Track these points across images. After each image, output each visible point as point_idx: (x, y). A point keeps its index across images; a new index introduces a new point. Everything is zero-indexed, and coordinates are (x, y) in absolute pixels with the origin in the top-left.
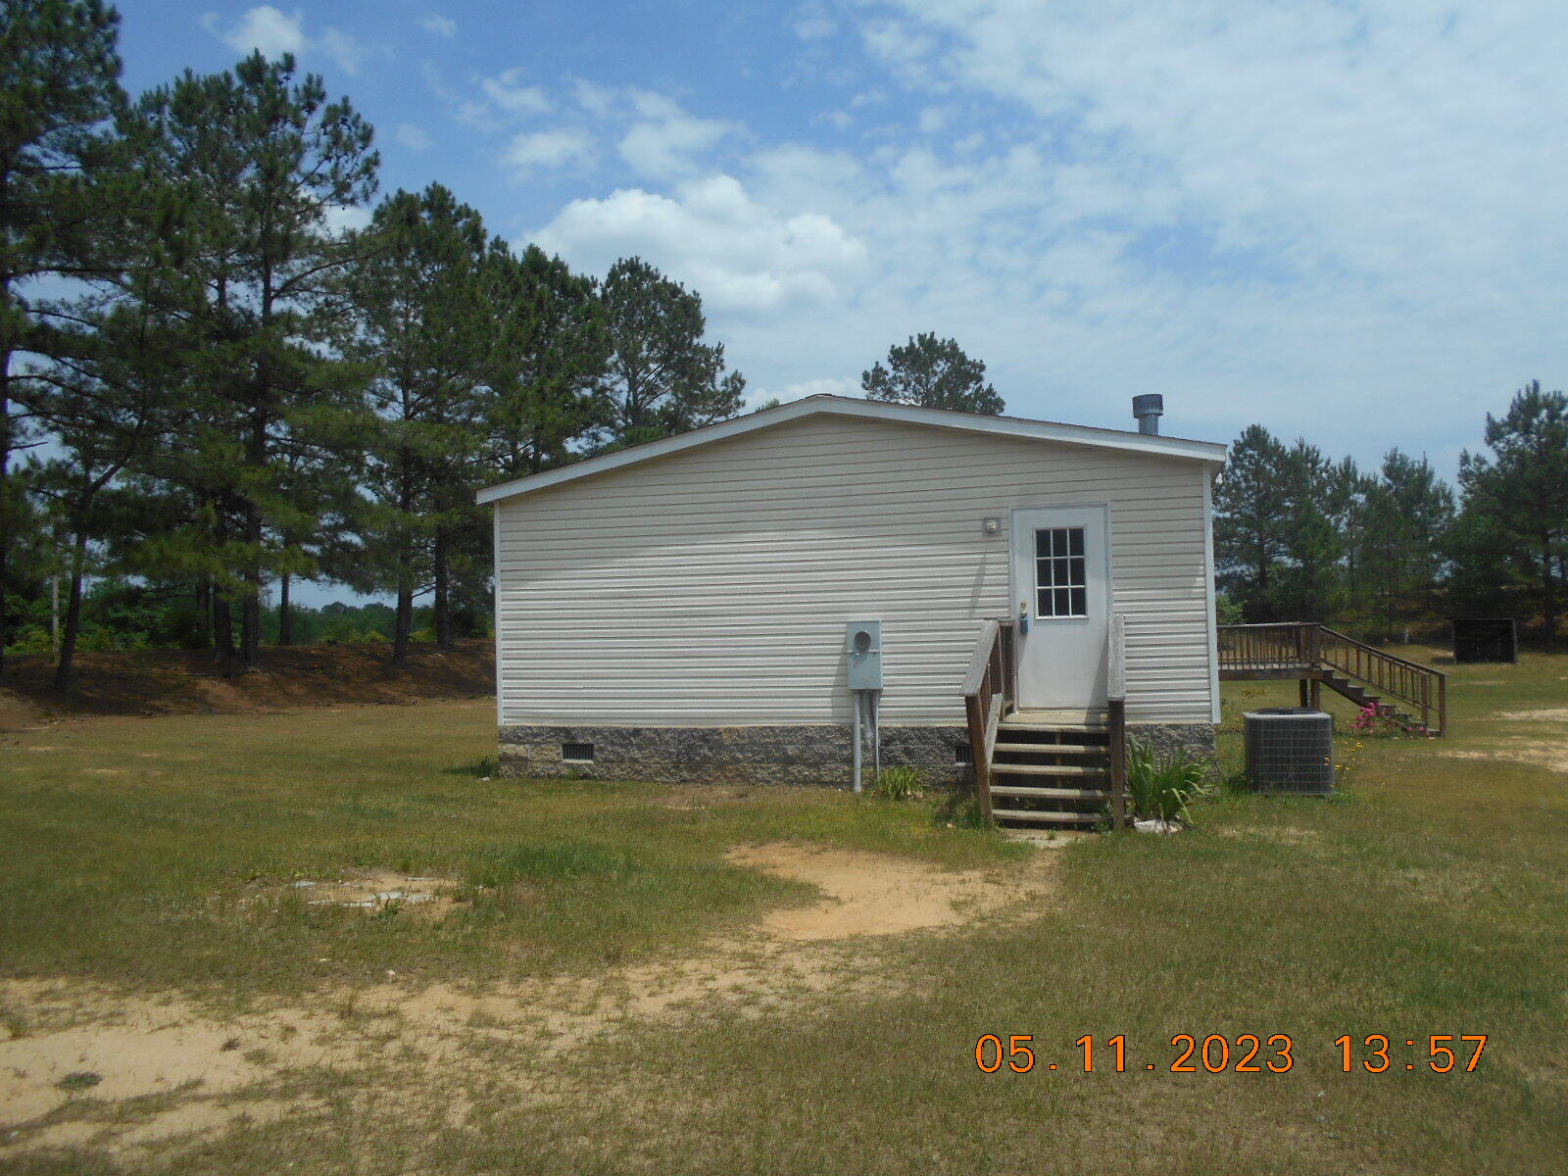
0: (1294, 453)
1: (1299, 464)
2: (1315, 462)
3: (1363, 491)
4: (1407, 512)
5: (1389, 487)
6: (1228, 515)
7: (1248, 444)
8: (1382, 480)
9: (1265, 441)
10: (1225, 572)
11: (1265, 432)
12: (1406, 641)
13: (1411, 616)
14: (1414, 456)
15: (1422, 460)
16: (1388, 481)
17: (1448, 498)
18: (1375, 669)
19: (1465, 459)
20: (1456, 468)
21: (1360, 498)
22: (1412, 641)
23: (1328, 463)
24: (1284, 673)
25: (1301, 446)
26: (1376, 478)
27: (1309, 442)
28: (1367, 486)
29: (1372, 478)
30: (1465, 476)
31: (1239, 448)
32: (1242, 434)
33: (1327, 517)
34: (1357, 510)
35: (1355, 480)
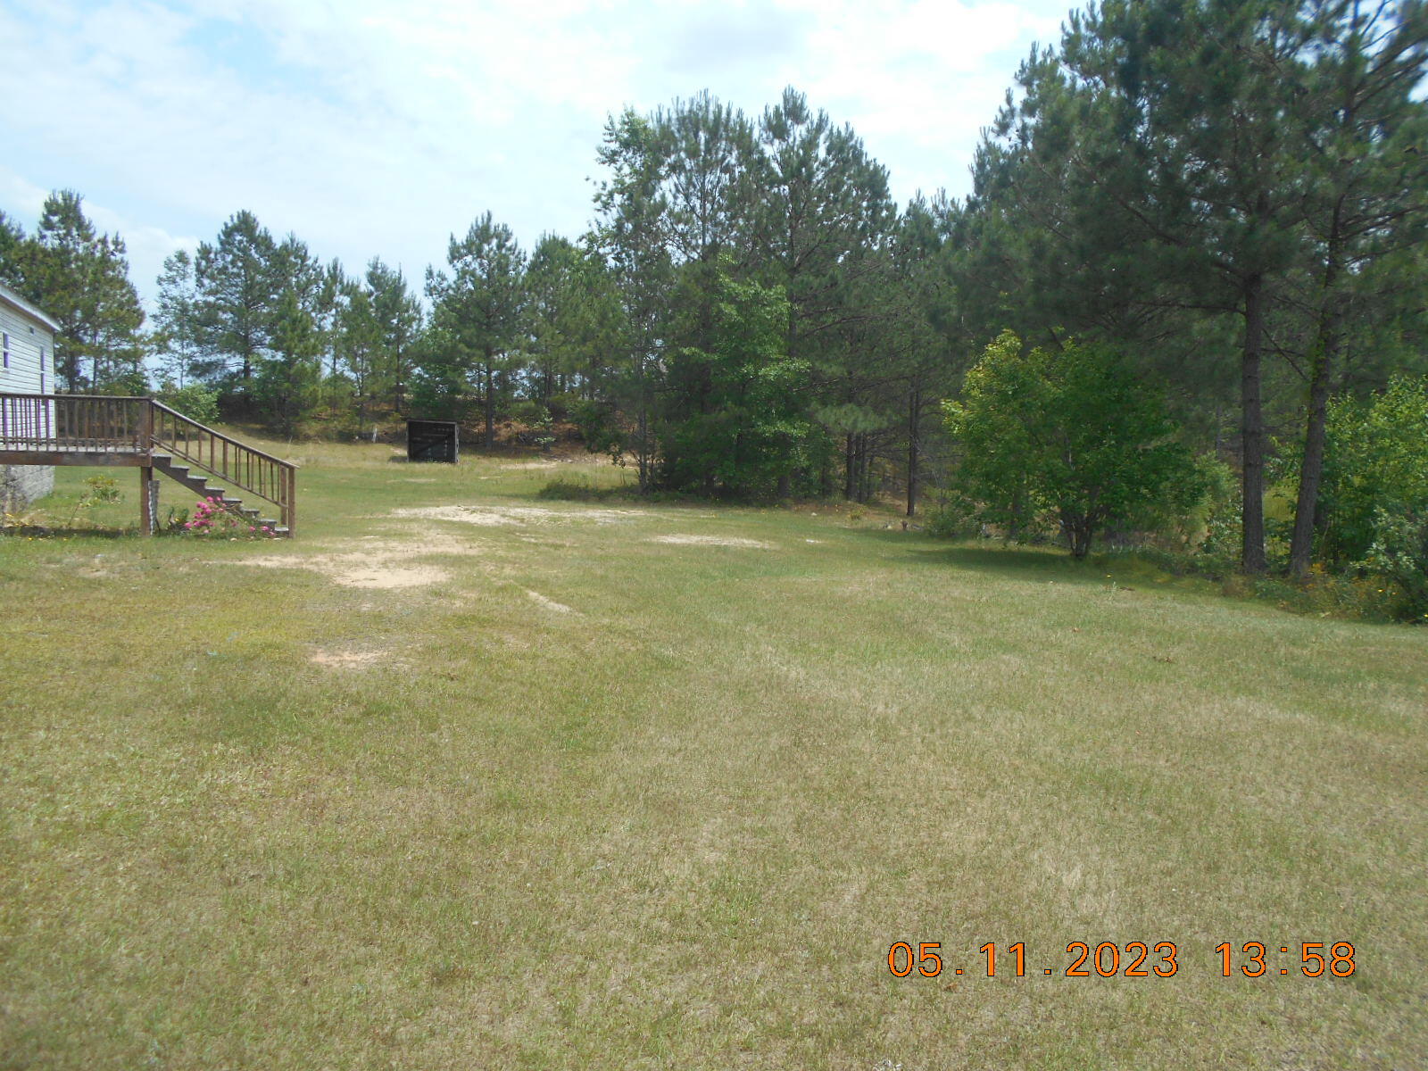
0: (285, 247)
1: (288, 259)
2: (304, 258)
3: (348, 294)
4: (384, 319)
5: (370, 294)
6: (211, 299)
7: (236, 229)
8: (365, 287)
9: (253, 229)
10: (207, 360)
11: (255, 220)
12: (374, 440)
13: (382, 417)
14: (392, 268)
15: (398, 271)
16: (372, 288)
17: (417, 310)
18: (231, 459)
19: (430, 274)
20: (423, 283)
21: (346, 300)
22: (379, 440)
23: (316, 262)
24: (102, 458)
25: (292, 241)
26: (359, 282)
27: (301, 238)
28: (350, 290)
29: (355, 283)
30: (430, 291)
31: (229, 233)
32: (232, 217)
33: (313, 314)
34: (343, 311)
35: (341, 283)
